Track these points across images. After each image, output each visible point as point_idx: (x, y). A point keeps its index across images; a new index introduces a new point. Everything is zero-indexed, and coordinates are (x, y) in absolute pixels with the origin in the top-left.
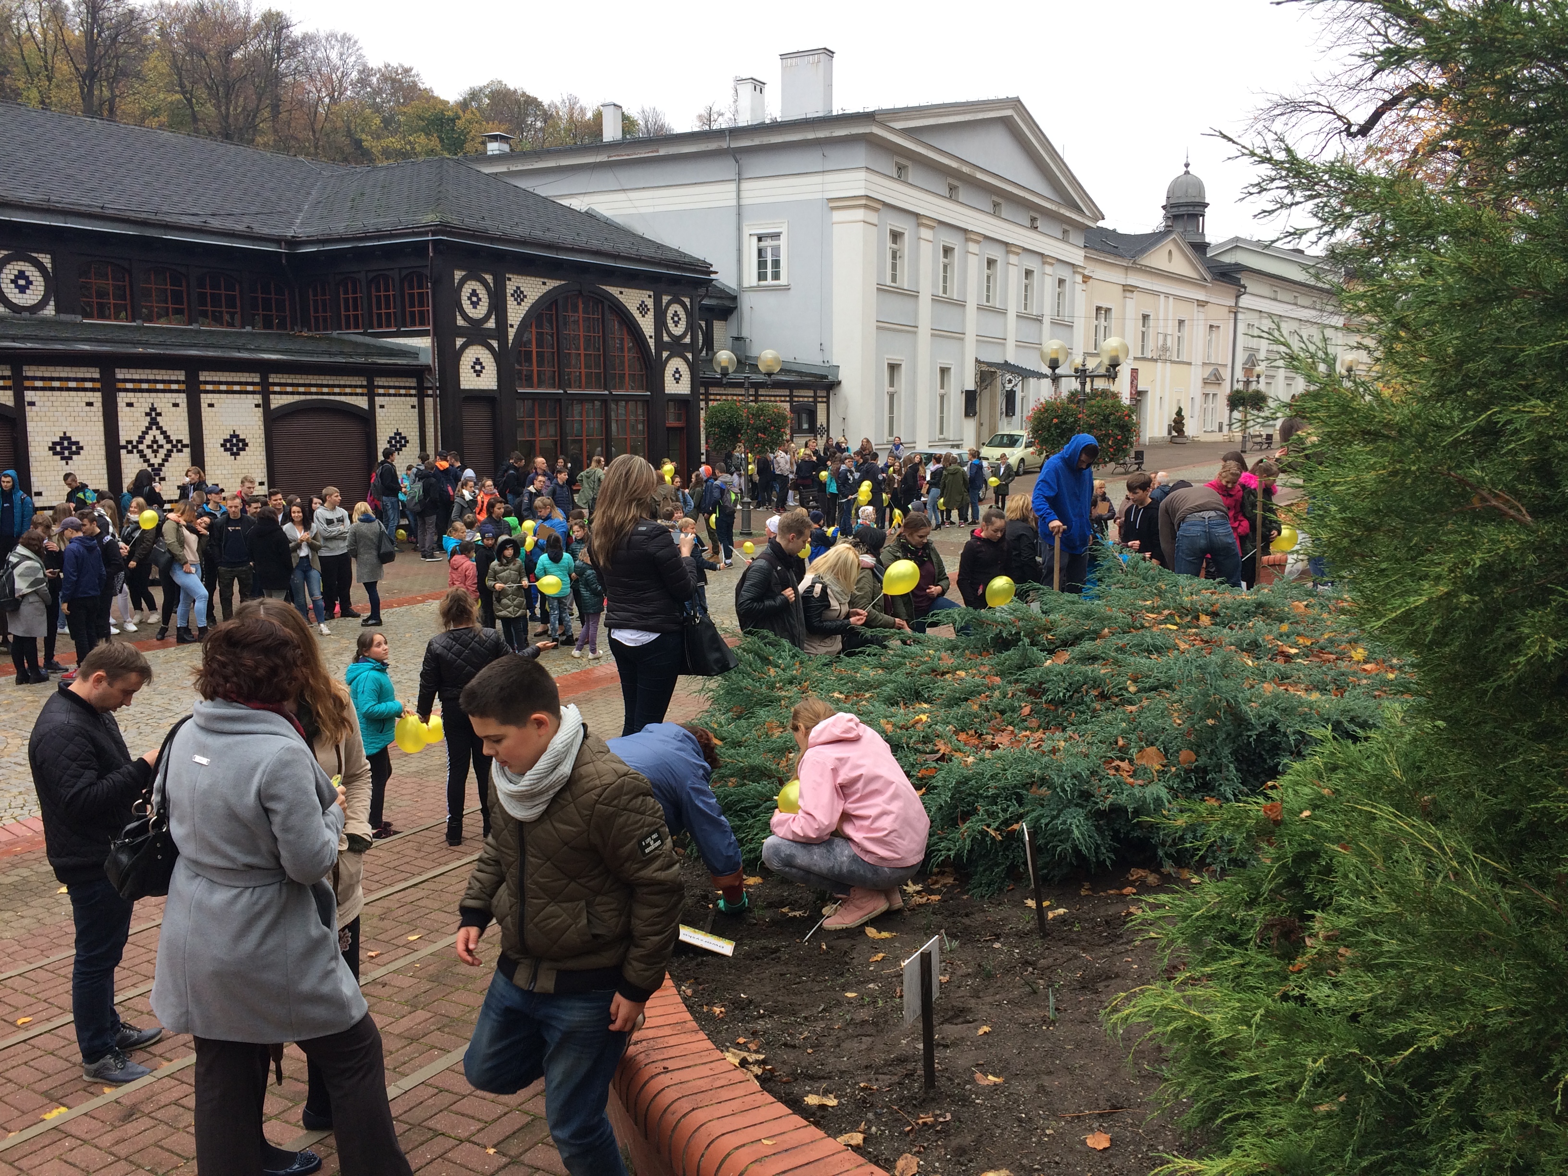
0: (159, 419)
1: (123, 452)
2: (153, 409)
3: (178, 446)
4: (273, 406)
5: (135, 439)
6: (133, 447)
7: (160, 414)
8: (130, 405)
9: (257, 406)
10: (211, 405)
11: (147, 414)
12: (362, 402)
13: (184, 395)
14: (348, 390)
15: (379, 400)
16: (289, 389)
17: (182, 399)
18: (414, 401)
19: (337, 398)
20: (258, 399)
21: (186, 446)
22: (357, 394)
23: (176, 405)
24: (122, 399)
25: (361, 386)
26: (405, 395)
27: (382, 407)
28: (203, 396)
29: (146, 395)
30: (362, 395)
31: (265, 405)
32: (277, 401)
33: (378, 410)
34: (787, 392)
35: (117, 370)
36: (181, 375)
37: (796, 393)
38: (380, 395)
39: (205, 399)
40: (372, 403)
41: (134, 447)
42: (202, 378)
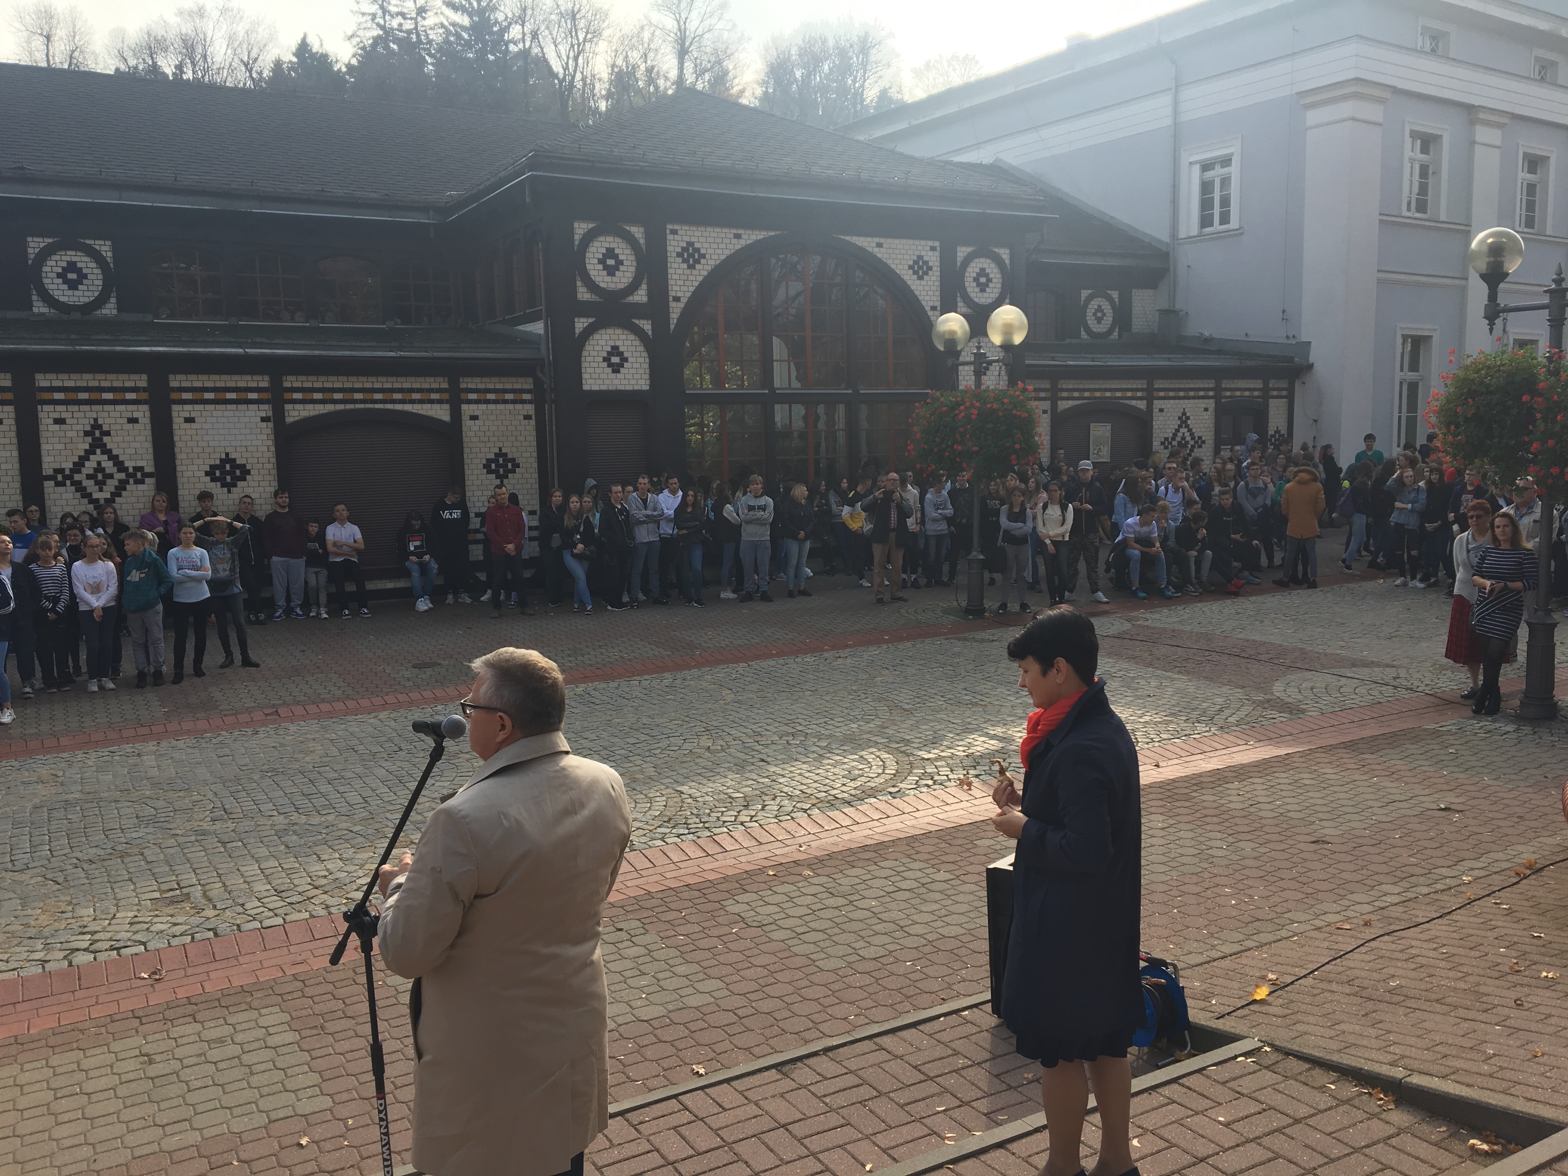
0: (106, 439)
1: (49, 485)
2: (96, 426)
3: (137, 475)
4: (289, 420)
5: (68, 466)
6: (62, 477)
7: (108, 433)
8: (60, 421)
9: (263, 419)
10: (190, 420)
11: (87, 434)
12: (442, 413)
13: (145, 408)
14: (416, 396)
15: (467, 409)
16: (318, 396)
17: (142, 412)
18: (530, 409)
19: (399, 407)
20: (266, 410)
21: (149, 475)
22: (431, 402)
23: (133, 421)
24: (46, 415)
25: (438, 391)
26: (514, 402)
27: (474, 418)
28: (175, 408)
29: (84, 408)
30: (440, 402)
31: (277, 419)
32: (295, 413)
33: (467, 423)
34: (1211, 384)
35: (39, 376)
36: (142, 381)
37: (1225, 384)
38: (470, 402)
39: (179, 413)
40: (456, 414)
41: (65, 477)
42: (174, 384)
